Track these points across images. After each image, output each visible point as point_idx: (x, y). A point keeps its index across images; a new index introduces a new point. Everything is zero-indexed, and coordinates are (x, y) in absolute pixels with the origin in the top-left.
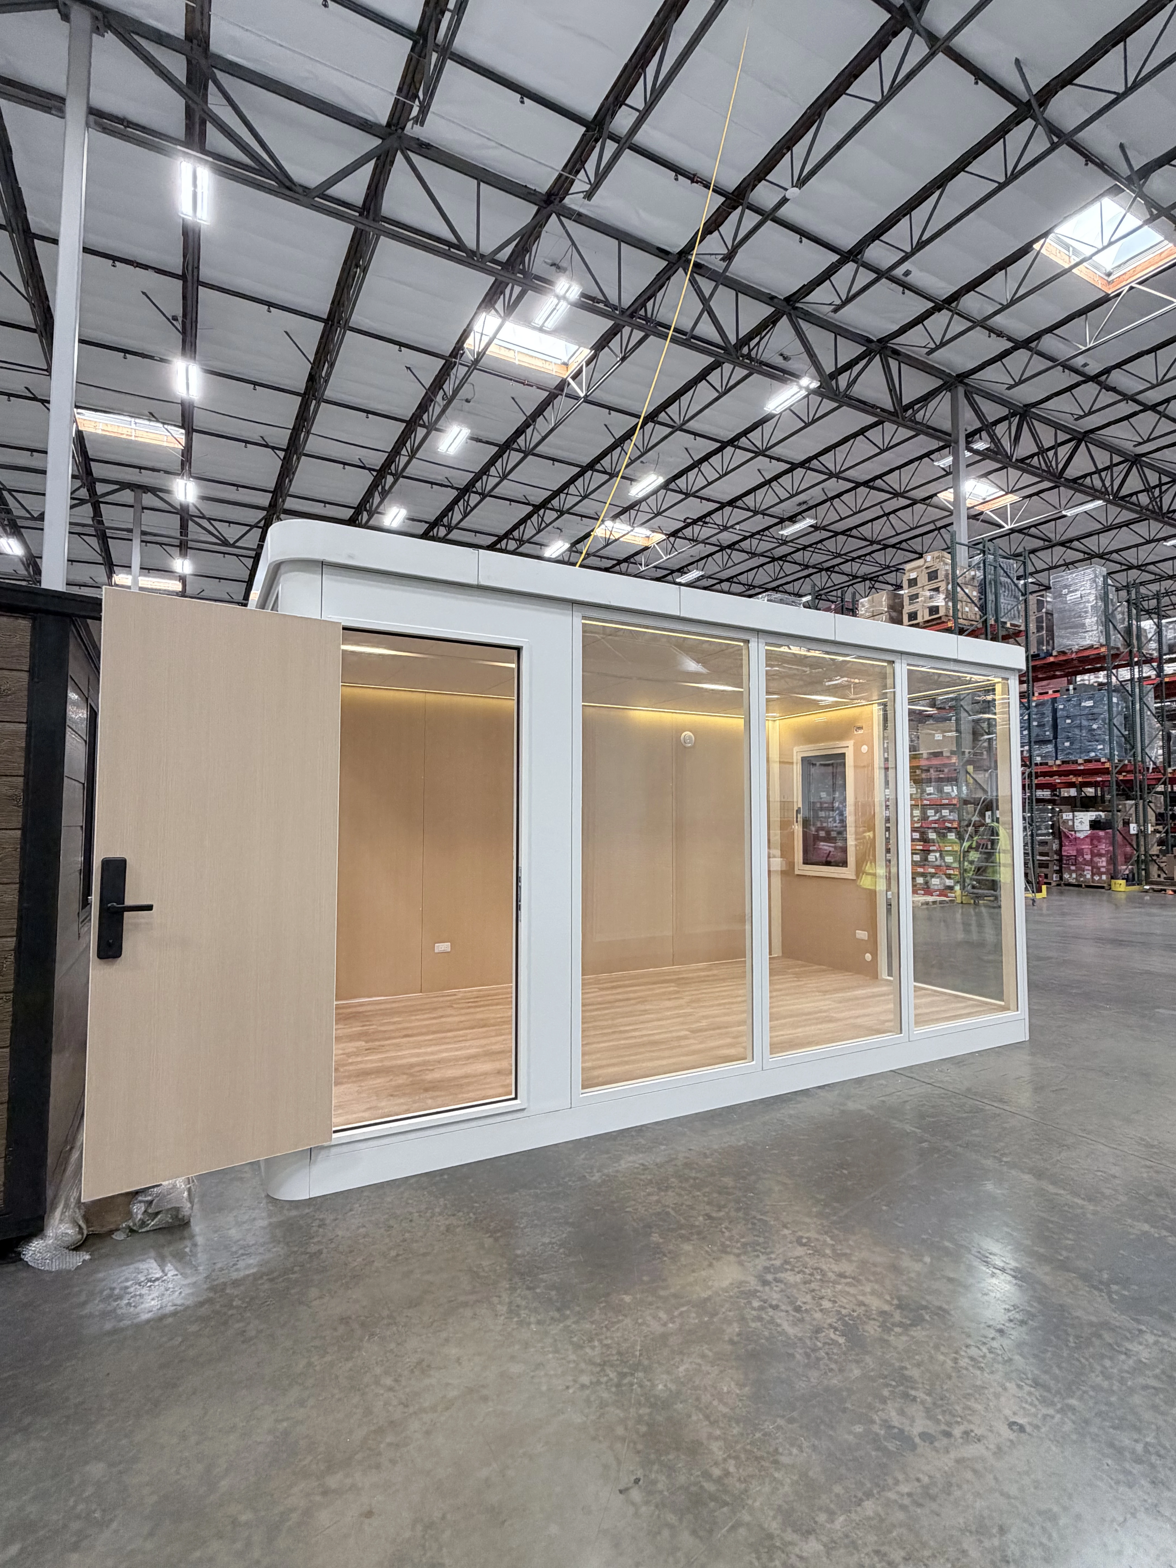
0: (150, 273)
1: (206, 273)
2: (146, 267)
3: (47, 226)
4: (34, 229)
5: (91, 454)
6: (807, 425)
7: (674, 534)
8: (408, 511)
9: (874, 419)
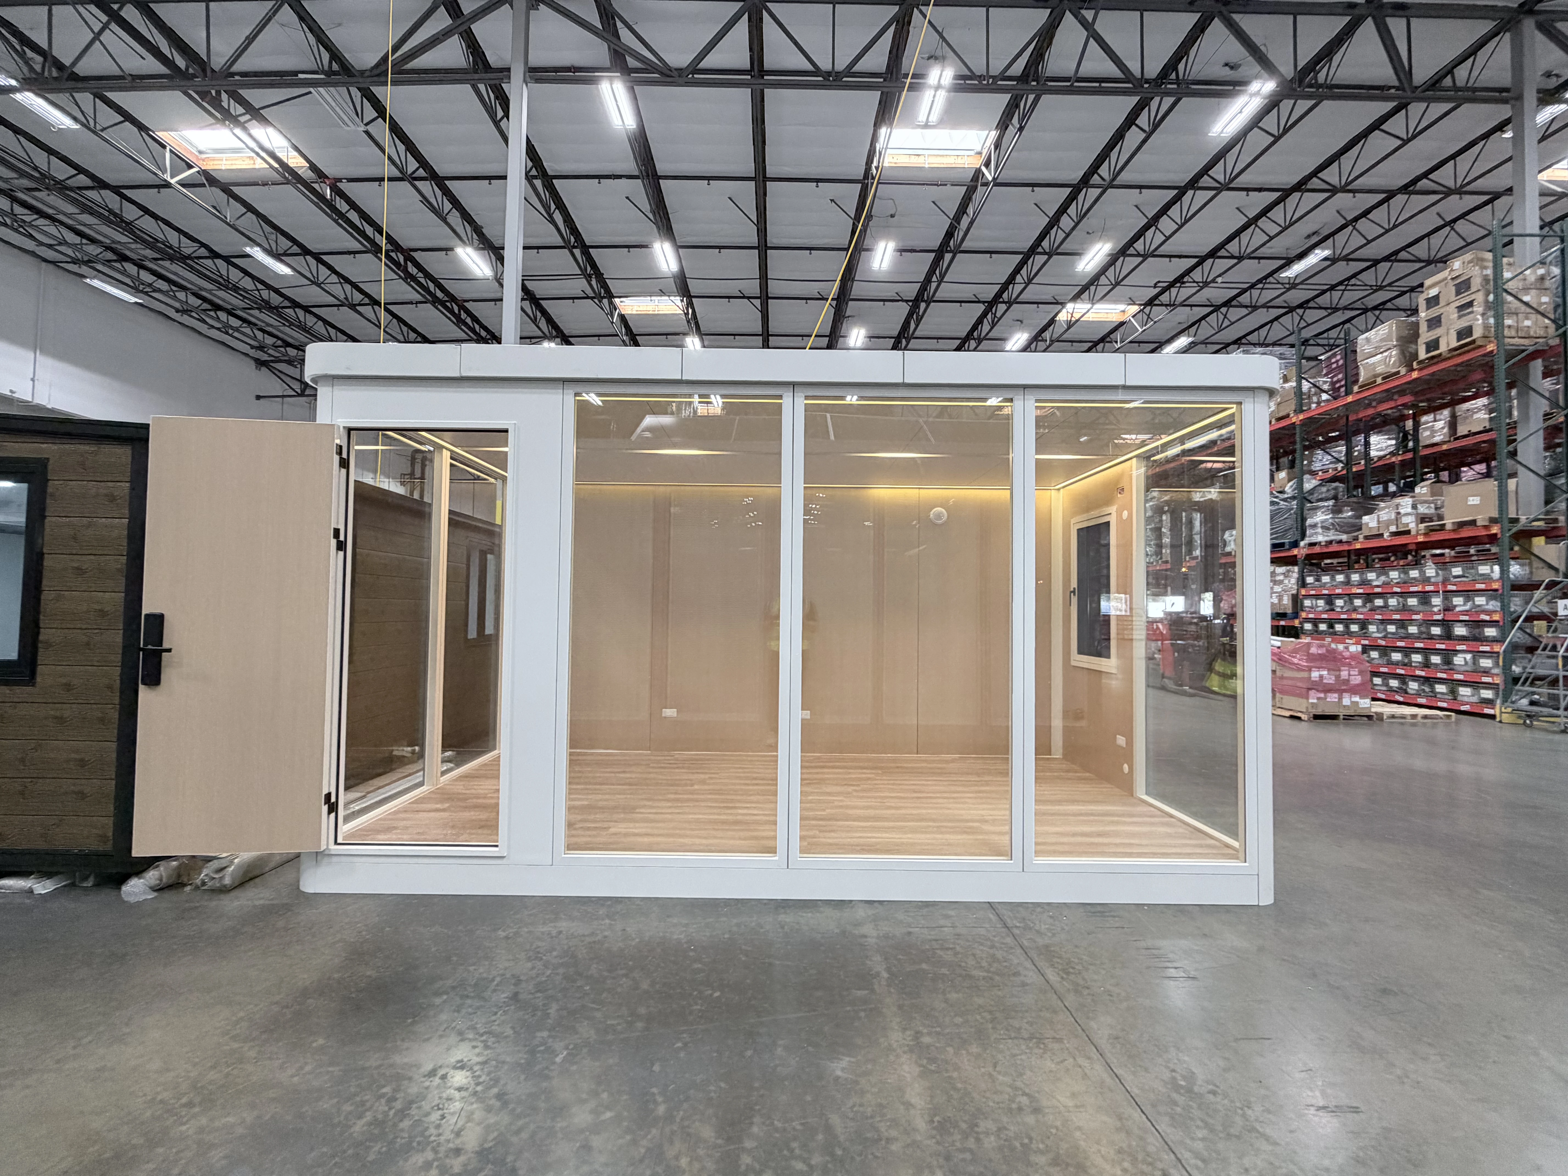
0: (624, 180)
1: (662, 167)
2: (619, 177)
3: (558, 168)
4: (550, 173)
5: (635, 331)
6: (1277, 139)
7: (1150, 303)
8: (867, 330)
9: (1390, 105)
